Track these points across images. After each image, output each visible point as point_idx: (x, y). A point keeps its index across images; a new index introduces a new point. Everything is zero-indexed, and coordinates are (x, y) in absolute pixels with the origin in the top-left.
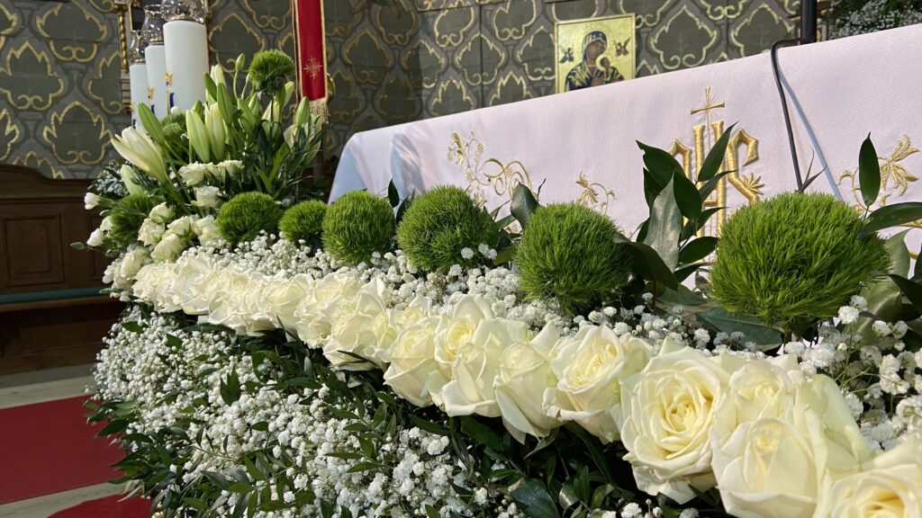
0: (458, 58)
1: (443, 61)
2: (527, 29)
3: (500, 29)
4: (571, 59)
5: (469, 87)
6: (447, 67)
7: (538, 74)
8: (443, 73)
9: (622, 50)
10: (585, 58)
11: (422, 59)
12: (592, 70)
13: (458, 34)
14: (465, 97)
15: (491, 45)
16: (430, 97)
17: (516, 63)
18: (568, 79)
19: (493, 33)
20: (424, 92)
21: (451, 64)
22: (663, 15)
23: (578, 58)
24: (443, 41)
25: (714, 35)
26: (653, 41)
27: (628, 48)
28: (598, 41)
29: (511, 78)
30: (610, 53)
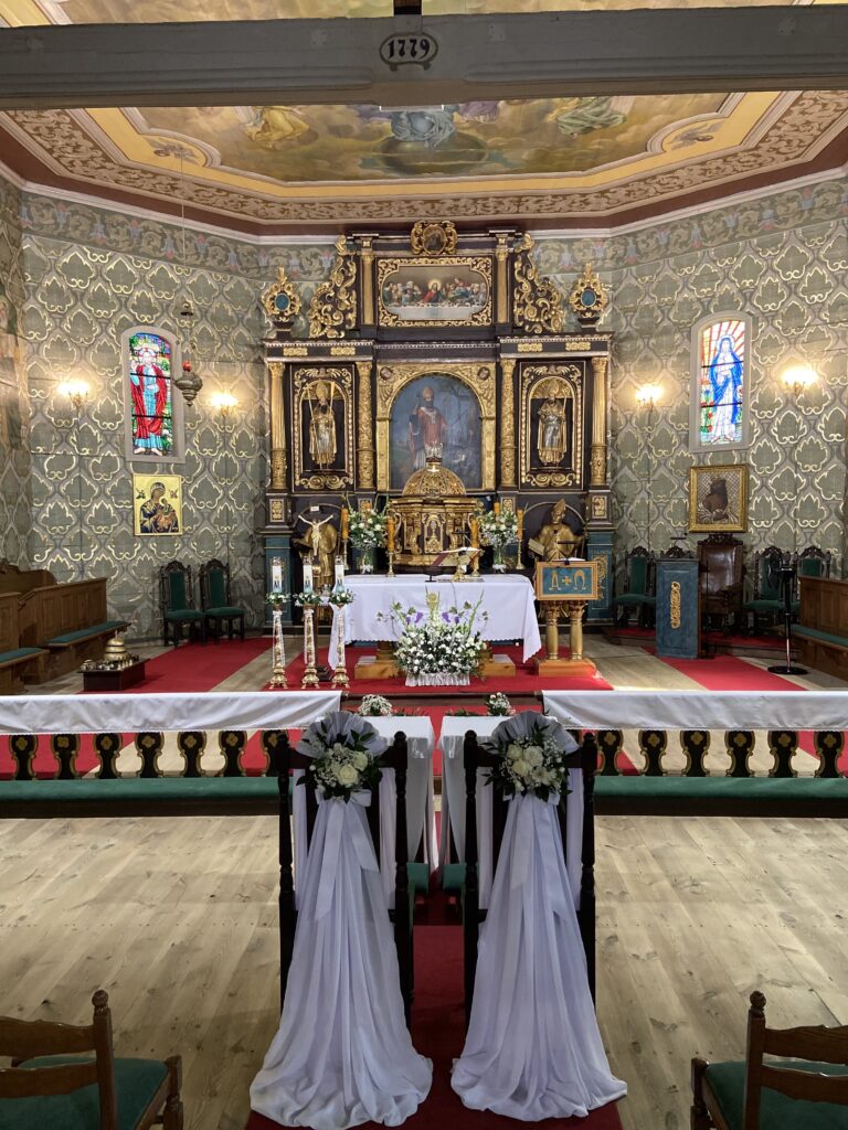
0: (63, 488)
1: (51, 488)
2: (114, 475)
3: (95, 472)
4: (144, 497)
5: (71, 508)
6: (54, 494)
7: (121, 504)
8: (51, 497)
9: (174, 495)
10: (152, 497)
11: (33, 486)
12: (157, 504)
13: (63, 472)
14: (68, 515)
15: (89, 483)
16: (38, 513)
17: (106, 495)
18: (142, 509)
19: (90, 475)
20: (34, 509)
21: (57, 491)
22: (195, 478)
23: (148, 498)
24: (52, 475)
25: (221, 492)
26: (191, 492)
27: (177, 494)
28: (160, 487)
29: (102, 505)
30: (167, 496)
